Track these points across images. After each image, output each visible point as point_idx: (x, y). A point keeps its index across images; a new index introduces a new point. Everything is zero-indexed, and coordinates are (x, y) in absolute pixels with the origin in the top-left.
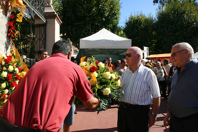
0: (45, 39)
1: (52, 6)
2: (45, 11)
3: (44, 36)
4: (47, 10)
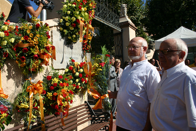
0: (122, 45)
1: (126, 16)
2: (120, 22)
3: (121, 42)
4: (122, 21)
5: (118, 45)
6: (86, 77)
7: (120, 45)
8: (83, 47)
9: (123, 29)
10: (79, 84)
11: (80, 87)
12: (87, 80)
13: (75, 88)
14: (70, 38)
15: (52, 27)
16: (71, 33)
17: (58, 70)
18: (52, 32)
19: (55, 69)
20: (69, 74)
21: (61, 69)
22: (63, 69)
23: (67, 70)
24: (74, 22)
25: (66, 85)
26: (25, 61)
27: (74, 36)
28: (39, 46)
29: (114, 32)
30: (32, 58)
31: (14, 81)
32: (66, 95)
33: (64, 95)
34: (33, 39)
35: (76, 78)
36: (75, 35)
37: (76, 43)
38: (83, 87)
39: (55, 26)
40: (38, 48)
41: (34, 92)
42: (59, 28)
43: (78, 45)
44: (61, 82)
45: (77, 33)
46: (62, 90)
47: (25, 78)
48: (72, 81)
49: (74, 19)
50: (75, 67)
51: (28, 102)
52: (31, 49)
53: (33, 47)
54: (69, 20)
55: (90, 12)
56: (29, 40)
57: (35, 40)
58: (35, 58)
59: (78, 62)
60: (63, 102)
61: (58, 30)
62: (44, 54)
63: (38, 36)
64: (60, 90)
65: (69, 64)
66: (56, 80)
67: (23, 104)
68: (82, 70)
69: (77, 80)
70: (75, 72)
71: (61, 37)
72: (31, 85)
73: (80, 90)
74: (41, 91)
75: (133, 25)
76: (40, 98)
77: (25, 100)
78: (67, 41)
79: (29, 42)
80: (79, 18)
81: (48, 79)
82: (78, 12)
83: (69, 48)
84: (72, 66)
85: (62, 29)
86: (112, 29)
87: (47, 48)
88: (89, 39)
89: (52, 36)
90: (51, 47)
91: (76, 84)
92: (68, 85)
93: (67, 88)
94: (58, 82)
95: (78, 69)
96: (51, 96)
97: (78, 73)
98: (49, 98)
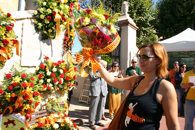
2: (119, 20)
4: (121, 19)
6: (61, 77)
8: (64, 43)
10: (51, 85)
11: (52, 88)
12: (62, 80)
13: (46, 88)
14: (45, 32)
15: (24, 19)
16: (46, 27)
17: (29, 67)
18: (23, 25)
19: (22, 67)
20: (41, 73)
21: (32, 67)
22: (35, 67)
23: (38, 68)
24: (49, 15)
25: (29, 85)
27: (50, 31)
32: (27, 96)
35: (48, 77)
36: (52, 29)
37: (54, 38)
38: (58, 89)
39: (28, 18)
42: (33, 21)
44: (26, 81)
45: (54, 28)
46: (23, 91)
48: (42, 81)
49: (49, 11)
50: (48, 66)
54: (44, 12)
55: (72, 5)
59: (54, 59)
61: (32, 23)
64: (20, 91)
65: (43, 61)
66: (17, 80)
68: (55, 70)
69: (49, 80)
70: (48, 70)
71: (35, 31)
73: (54, 91)
75: (135, 25)
78: (42, 35)
80: (56, 10)
81: (8, 77)
82: (55, 4)
83: (45, 44)
84: (45, 64)
85: (36, 22)
88: (71, 35)
89: (22, 29)
90: (12, 40)
91: (48, 84)
92: (32, 85)
93: (32, 89)
94: (20, 81)
95: (52, 67)
96: (10, 96)
97: (51, 73)
98: (7, 99)
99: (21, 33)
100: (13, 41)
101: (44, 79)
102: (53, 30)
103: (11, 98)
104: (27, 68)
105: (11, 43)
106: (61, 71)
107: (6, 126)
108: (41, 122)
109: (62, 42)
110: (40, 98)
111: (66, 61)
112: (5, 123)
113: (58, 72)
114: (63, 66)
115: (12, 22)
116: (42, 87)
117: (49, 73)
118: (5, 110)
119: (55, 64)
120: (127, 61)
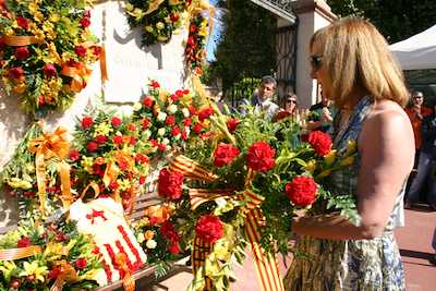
0: (295, 55)
3: (293, 49)
5: (285, 56)
6: (185, 124)
7: (290, 56)
8: (187, 53)
9: (300, 16)
10: (166, 141)
11: (169, 147)
12: (188, 131)
13: (156, 148)
14: (150, 29)
15: (105, 1)
16: (152, 19)
17: (119, 104)
18: (104, 14)
19: (111, 104)
20: (144, 115)
21: (126, 104)
22: (132, 104)
23: (139, 106)
25: (129, 140)
26: (23, 78)
27: (160, 25)
28: (57, 44)
29: (280, 24)
30: (40, 72)
31: (4, 126)
32: (126, 164)
33: (123, 165)
34: (40, 27)
35: (159, 125)
36: (163, 21)
37: (166, 42)
38: (180, 149)
40: (54, 47)
41: (45, 155)
42: (124, 5)
43: (174, 49)
44: (118, 133)
45: (167, 19)
46: (117, 152)
47: (31, 120)
48: (148, 133)
50: (159, 101)
51: (32, 174)
52: (38, 50)
53: (43, 47)
56: (32, 28)
57: (45, 29)
58: (48, 74)
59: (170, 85)
60: (119, 181)
61: (122, 10)
62: (71, 63)
63: (54, 18)
64: (112, 152)
65: (146, 92)
66: (104, 129)
67: (16, 179)
68: (173, 108)
69: (162, 131)
70: (158, 110)
71: (127, 27)
72: (42, 137)
74: (65, 151)
75: (328, 9)
76: (64, 167)
77: (24, 171)
78: (144, 36)
79: (30, 34)
81: (87, 125)
83: (149, 54)
84: (152, 98)
85: (130, 7)
86: (274, 17)
87: (80, 52)
88: (201, 34)
89: (104, 24)
90: (91, 48)
91: (159, 139)
92: (133, 141)
93: (132, 148)
94: (110, 133)
95: (167, 104)
96: (91, 164)
97: (165, 115)
98: (86, 168)
99: (102, 32)
100: (93, 50)
101: (151, 129)
102: (166, 25)
103: (95, 167)
104: (116, 107)
105: (90, 53)
106: (186, 112)
107: (90, 221)
108: (155, 215)
109: (182, 50)
110: (147, 167)
111: (190, 90)
112: (88, 217)
113: (179, 115)
114: (187, 100)
115: (87, 8)
116: (150, 144)
117: (162, 117)
118: (85, 191)
119: (172, 97)
120: (311, 90)
